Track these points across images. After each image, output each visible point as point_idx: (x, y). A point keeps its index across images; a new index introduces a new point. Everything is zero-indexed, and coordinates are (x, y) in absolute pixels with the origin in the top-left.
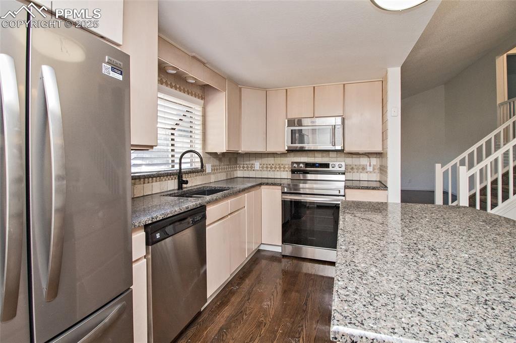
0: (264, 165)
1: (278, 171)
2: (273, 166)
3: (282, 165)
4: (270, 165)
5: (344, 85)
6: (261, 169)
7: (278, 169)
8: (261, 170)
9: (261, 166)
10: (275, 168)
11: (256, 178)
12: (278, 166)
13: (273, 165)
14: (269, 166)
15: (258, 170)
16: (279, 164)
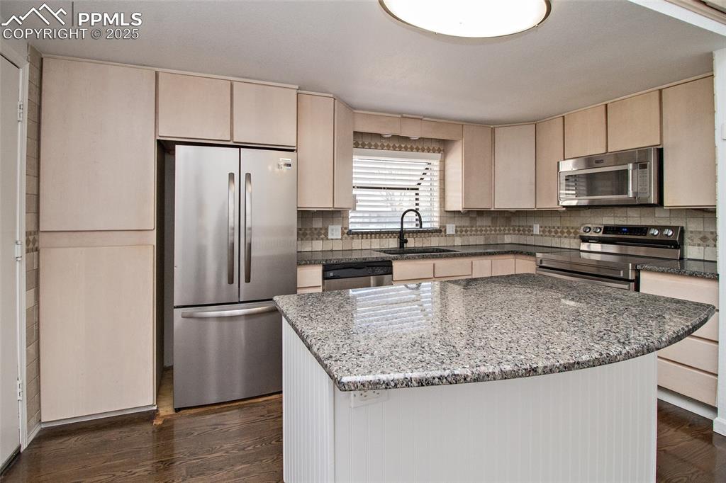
0: (546, 227)
1: (565, 237)
2: (559, 230)
3: (572, 228)
4: (554, 228)
5: (660, 91)
6: (541, 233)
7: (566, 234)
8: (542, 235)
9: (541, 229)
10: (562, 232)
11: (534, 246)
12: (565, 231)
13: (558, 228)
14: (553, 230)
15: (537, 235)
16: (567, 228)
